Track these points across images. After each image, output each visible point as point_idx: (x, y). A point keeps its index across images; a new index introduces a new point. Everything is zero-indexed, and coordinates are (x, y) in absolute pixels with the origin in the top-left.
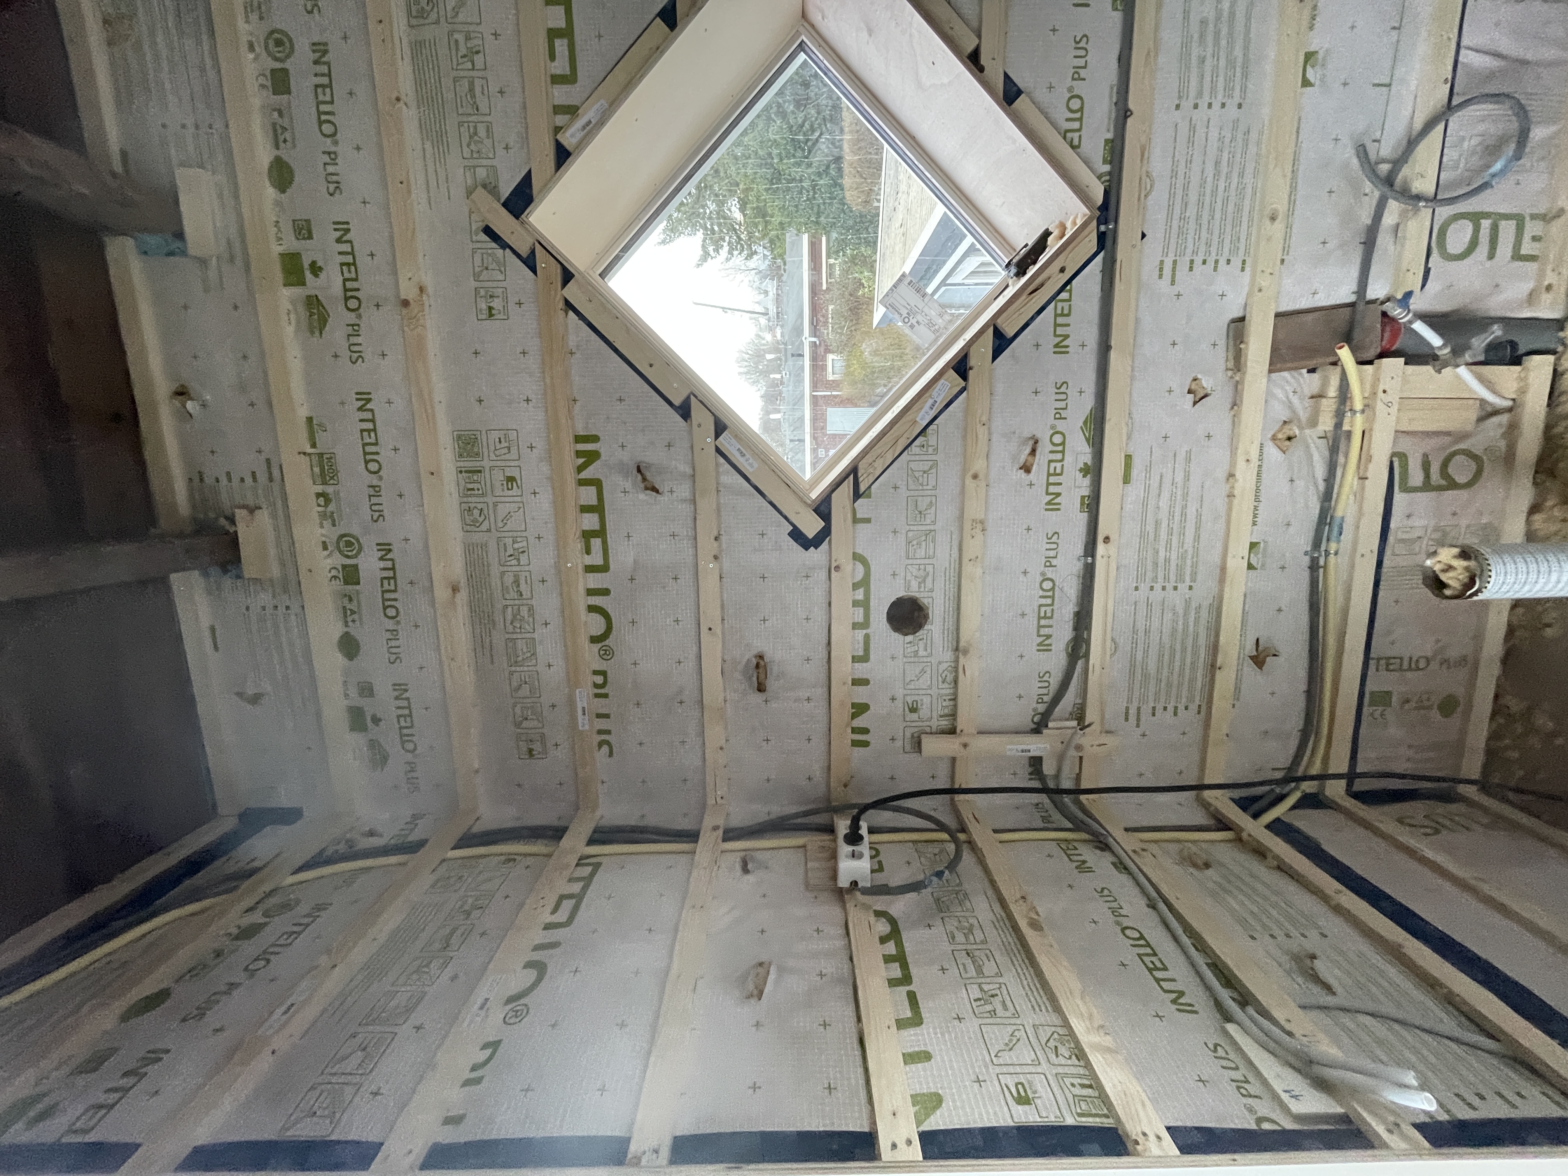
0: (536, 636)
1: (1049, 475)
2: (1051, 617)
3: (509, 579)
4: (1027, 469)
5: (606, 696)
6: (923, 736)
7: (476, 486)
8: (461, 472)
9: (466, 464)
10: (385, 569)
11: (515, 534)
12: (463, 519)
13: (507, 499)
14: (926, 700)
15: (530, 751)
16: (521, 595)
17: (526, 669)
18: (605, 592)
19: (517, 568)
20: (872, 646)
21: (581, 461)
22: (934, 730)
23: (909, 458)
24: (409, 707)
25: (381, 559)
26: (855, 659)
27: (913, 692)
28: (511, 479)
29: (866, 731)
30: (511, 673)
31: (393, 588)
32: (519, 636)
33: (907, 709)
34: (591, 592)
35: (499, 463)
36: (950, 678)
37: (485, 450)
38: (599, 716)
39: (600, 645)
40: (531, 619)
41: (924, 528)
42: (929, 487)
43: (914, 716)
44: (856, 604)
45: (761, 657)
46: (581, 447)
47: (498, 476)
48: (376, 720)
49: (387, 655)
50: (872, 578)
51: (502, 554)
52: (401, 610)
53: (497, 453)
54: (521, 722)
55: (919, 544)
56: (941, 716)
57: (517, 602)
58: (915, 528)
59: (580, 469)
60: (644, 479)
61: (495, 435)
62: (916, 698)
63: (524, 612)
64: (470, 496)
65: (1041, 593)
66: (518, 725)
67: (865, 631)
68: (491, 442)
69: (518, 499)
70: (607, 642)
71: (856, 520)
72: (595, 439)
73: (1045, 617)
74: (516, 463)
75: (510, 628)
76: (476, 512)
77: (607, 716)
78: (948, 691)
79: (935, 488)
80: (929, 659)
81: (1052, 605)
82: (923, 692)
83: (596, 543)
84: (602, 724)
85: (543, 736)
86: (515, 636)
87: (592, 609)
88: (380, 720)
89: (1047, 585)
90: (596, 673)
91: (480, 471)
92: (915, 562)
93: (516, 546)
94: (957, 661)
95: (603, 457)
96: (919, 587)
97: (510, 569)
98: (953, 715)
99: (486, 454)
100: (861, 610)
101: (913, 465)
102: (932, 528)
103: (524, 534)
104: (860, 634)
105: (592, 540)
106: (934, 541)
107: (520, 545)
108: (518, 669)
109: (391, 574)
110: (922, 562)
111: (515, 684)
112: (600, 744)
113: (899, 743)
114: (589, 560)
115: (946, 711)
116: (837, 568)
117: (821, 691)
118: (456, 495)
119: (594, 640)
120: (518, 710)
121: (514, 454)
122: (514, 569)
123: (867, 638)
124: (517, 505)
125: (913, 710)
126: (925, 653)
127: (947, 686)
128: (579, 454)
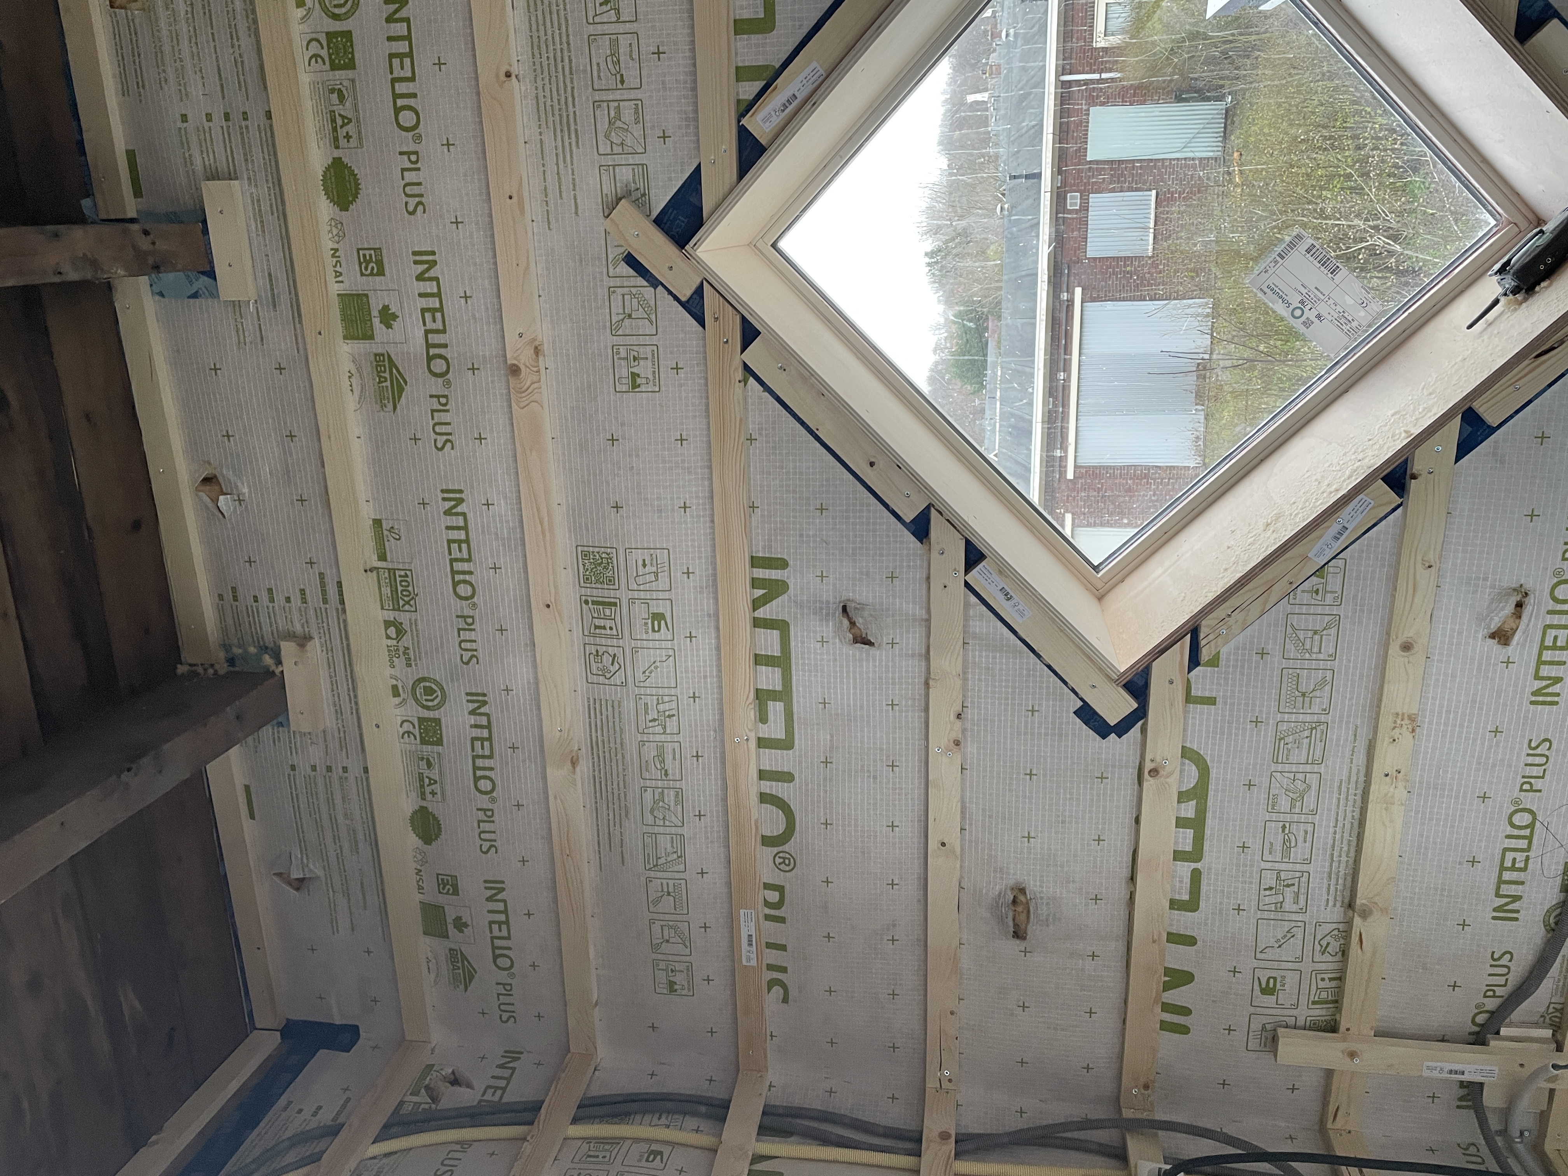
0: (685, 831)
1: (1543, 647)
2: (1525, 869)
3: (650, 752)
4: (1502, 636)
5: (782, 920)
6: (1280, 1031)
7: (608, 623)
8: (586, 602)
9: (595, 592)
10: (476, 726)
11: (660, 692)
12: (587, 666)
13: (651, 644)
14: (1291, 979)
15: (671, 984)
16: (666, 774)
17: (669, 875)
18: (786, 777)
19: (663, 738)
20: (1204, 888)
21: (759, 592)
22: (1301, 1022)
23: (1289, 608)
24: (505, 912)
25: (473, 712)
26: (1175, 904)
27: (1269, 964)
28: (658, 617)
29: (1186, 1011)
30: (649, 880)
31: (487, 752)
32: (661, 830)
33: (1256, 987)
34: (763, 775)
35: (642, 595)
36: (1335, 946)
37: (623, 574)
38: (769, 945)
39: (776, 850)
40: (679, 808)
41: (1308, 718)
42: (1321, 656)
43: (1270, 1000)
44: (1181, 823)
45: (1023, 891)
46: (761, 573)
47: (640, 612)
48: (460, 924)
49: (478, 842)
50: (1212, 787)
51: (642, 717)
52: (498, 783)
53: (640, 580)
54: (659, 945)
55: (1298, 743)
56: (1314, 1003)
57: (660, 784)
58: (1293, 717)
59: (756, 604)
60: (853, 624)
61: (639, 555)
62: (1274, 974)
63: (670, 797)
64: (601, 636)
65: (1510, 831)
66: (655, 948)
67: (1193, 865)
68: (631, 563)
69: (669, 644)
70: (786, 848)
71: (1189, 699)
72: (782, 564)
73: (1513, 868)
74: (666, 595)
75: (649, 819)
76: (607, 660)
77: (783, 948)
78: (1331, 966)
79: (1333, 657)
80: (1300, 917)
81: (1528, 849)
82: (1290, 965)
83: (776, 708)
84: (773, 957)
85: (690, 968)
86: (656, 830)
87: (765, 798)
88: (466, 925)
89: (1522, 819)
90: (767, 886)
91: (615, 604)
92: (1287, 767)
93: (661, 707)
94: (1349, 923)
95: (791, 590)
96: (1292, 806)
97: (651, 738)
98: (1337, 1002)
99: (623, 581)
100: (1190, 833)
101: (1294, 620)
102: (1323, 718)
103: (673, 692)
104: (1185, 869)
105: (770, 704)
106: (1324, 740)
107: (667, 706)
108: (659, 875)
109: (485, 733)
110: (1301, 768)
111: (653, 896)
112: (772, 983)
113: (1239, 1036)
114: (765, 731)
115: (1324, 995)
116: (1154, 772)
117: (1116, 947)
118: (577, 632)
119: (767, 841)
120: (656, 928)
121: (663, 582)
122: (658, 738)
123: (1196, 876)
124: (664, 652)
125: (1267, 991)
126: (1295, 908)
127: (1331, 959)
128: (755, 583)
